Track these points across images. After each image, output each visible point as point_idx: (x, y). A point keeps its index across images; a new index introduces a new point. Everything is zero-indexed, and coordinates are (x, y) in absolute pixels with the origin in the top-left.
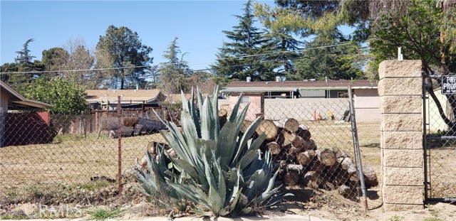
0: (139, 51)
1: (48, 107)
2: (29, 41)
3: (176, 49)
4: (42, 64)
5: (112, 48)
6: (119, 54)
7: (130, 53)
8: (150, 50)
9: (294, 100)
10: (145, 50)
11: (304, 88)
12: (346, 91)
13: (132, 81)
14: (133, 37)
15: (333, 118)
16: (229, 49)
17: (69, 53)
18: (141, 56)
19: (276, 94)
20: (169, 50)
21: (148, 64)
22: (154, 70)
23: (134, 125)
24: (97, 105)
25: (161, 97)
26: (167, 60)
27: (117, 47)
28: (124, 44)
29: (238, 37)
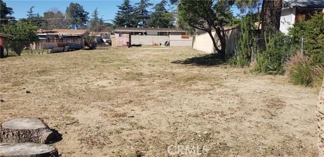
0: (84, 14)
3: (97, 13)
5: (72, 12)
6: (75, 14)
7: (80, 14)
8: (88, 13)
9: (144, 36)
10: (86, 13)
11: (149, 31)
12: (167, 33)
14: (81, 8)
15: (160, 44)
16: (119, 14)
18: (85, 16)
19: (136, 33)
20: (94, 13)
21: (87, 19)
26: (93, 17)
27: (74, 12)
28: (77, 11)
29: (123, 9)
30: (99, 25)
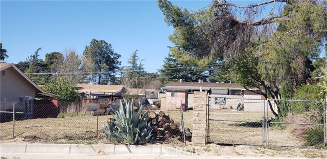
0: (112, 57)
1: (56, 97)
2: (39, 49)
3: (136, 58)
4: (45, 63)
5: (94, 54)
6: (98, 58)
7: (106, 58)
8: (119, 56)
10: (116, 56)
11: (215, 88)
12: (240, 91)
13: (107, 77)
14: (108, 47)
16: (171, 59)
17: (65, 57)
18: (113, 61)
20: (132, 58)
21: (118, 65)
22: (122, 69)
23: (106, 108)
24: (83, 94)
25: (124, 90)
27: (97, 54)
28: (102, 52)
30: (139, 77)
